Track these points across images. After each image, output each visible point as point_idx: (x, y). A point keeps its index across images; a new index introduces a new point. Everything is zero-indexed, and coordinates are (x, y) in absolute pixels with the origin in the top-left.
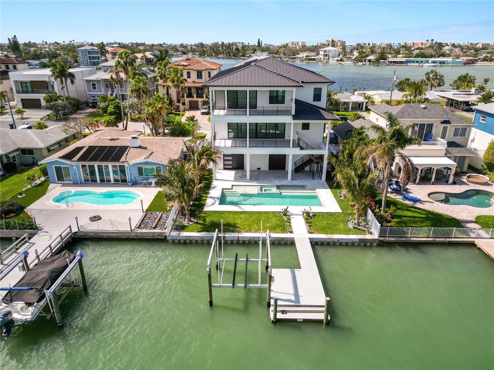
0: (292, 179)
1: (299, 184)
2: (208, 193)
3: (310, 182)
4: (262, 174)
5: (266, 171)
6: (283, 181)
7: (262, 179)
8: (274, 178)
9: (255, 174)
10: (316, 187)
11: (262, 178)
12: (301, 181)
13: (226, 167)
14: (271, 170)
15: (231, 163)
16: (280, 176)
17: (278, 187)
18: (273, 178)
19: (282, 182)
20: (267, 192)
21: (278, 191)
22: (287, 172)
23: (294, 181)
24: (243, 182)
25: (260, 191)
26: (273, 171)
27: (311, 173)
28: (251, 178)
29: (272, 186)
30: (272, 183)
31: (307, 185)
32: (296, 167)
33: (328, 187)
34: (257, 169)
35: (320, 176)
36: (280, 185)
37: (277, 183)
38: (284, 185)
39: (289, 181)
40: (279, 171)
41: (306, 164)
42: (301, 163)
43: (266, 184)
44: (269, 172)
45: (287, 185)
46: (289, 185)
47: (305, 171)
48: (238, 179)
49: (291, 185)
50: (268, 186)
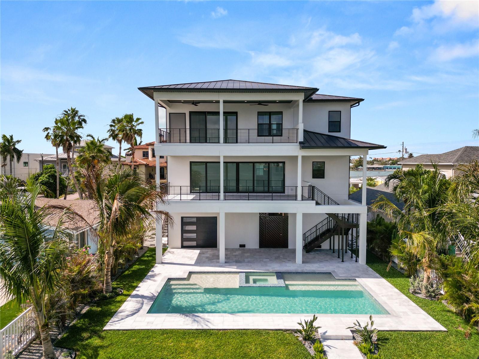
0: (303, 262)
1: (319, 269)
2: (134, 288)
3: (339, 267)
4: (248, 254)
5: (256, 249)
6: (288, 265)
7: (249, 262)
9: (234, 254)
10: (357, 275)
11: (249, 259)
12: (321, 264)
13: (186, 243)
14: (263, 249)
15: (194, 235)
16: (281, 256)
17: (280, 275)
18: (268, 260)
19: (286, 266)
20: (258, 284)
21: (281, 283)
22: (294, 251)
23: (307, 265)
24: (212, 266)
25: (244, 283)
26: (267, 250)
27: (334, 252)
28: (228, 261)
29: (268, 272)
30: (267, 268)
31: (334, 271)
32: (307, 242)
33: (378, 275)
34: (238, 247)
35: (352, 257)
36: (283, 272)
37: (276, 269)
38: (290, 271)
39: (300, 265)
40: (278, 249)
41: (323, 236)
42: (315, 236)
43: (255, 269)
44: (261, 252)
45: (297, 271)
46: (301, 271)
47: (323, 250)
48: (204, 262)
49: (303, 271)
50: (259, 272)
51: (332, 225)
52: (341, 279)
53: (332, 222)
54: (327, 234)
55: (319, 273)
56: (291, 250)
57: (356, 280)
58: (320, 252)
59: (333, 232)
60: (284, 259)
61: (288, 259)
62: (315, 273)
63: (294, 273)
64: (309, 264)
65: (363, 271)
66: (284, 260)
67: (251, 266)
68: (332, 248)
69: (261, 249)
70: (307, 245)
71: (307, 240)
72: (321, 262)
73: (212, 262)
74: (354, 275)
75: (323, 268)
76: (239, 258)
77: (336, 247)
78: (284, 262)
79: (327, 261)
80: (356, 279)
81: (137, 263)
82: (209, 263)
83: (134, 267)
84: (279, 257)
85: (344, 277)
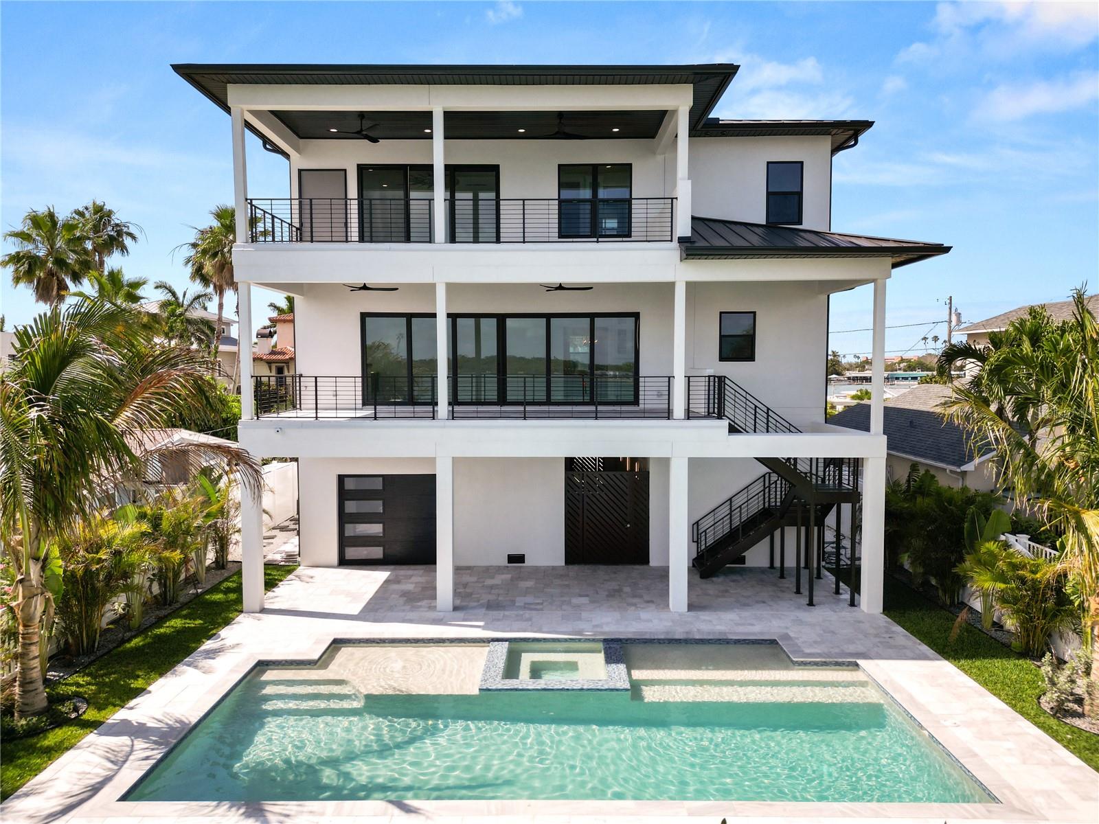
0: (691, 607)
1: (741, 629)
3: (800, 622)
4: (530, 584)
5: (554, 568)
6: (644, 615)
7: (526, 607)
8: (592, 602)
9: (489, 582)
10: (861, 649)
11: (529, 599)
12: (747, 614)
13: (351, 553)
14: (576, 568)
15: (376, 529)
16: (627, 589)
17: (617, 650)
18: (584, 600)
19: (638, 619)
21: (617, 676)
22: (663, 574)
23: (704, 616)
24: (411, 621)
25: (499, 679)
26: (586, 569)
27: (782, 576)
28: (463, 605)
29: (580, 640)
30: (581, 625)
31: (787, 634)
32: (703, 547)
33: (925, 648)
34: (504, 562)
35: (837, 592)
36: (627, 640)
37: (606, 629)
38: (647, 637)
39: (680, 615)
40: (620, 567)
41: (751, 530)
42: (727, 529)
43: (540, 631)
44: (568, 575)
45: (670, 637)
46: (681, 637)
47: (751, 570)
48: (391, 609)
49: (691, 637)
50: (554, 640)
51: (778, 497)
52: (810, 663)
53: (779, 489)
54: (761, 523)
55: (737, 642)
56: (656, 569)
57: (857, 665)
58: (741, 575)
59: (782, 517)
60: (635, 596)
61: (647, 598)
62: (728, 643)
63: (660, 642)
64: (707, 613)
65: (876, 636)
66: (635, 600)
67: (530, 619)
68: (777, 564)
69: (570, 567)
70: (703, 554)
71: (703, 543)
72: (745, 605)
73: (414, 608)
74: (851, 648)
75: (752, 625)
76: (499, 595)
77: (790, 562)
78: (633, 608)
79: (764, 602)
80: (859, 662)
81: (184, 612)
82: (404, 611)
83: (168, 624)
84: (620, 591)
85: (820, 655)
